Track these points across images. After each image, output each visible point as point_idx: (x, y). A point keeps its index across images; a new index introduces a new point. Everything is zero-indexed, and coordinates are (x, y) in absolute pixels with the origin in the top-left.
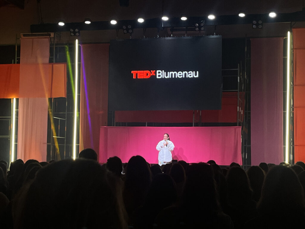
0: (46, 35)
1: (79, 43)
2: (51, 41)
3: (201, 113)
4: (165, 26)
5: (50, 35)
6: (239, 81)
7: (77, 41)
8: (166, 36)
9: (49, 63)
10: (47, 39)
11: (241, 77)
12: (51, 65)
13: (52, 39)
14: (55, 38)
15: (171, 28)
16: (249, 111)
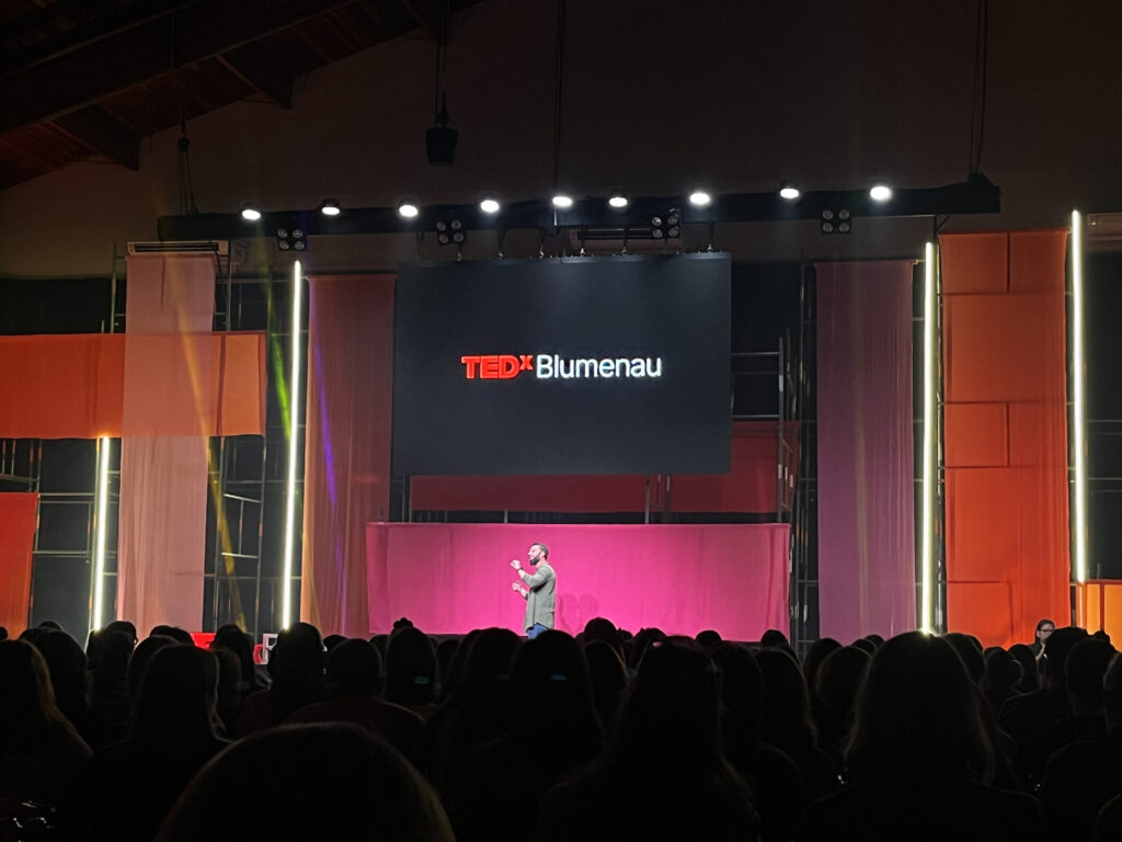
0: (204, 247)
1: (305, 272)
2: (219, 266)
3: (668, 483)
4: (562, 224)
5: (216, 248)
6: (781, 388)
7: (298, 265)
8: (564, 253)
9: (213, 330)
10: (209, 260)
11: (789, 376)
12: (219, 337)
13: (221, 258)
14: (232, 257)
15: (579, 230)
16: (812, 479)
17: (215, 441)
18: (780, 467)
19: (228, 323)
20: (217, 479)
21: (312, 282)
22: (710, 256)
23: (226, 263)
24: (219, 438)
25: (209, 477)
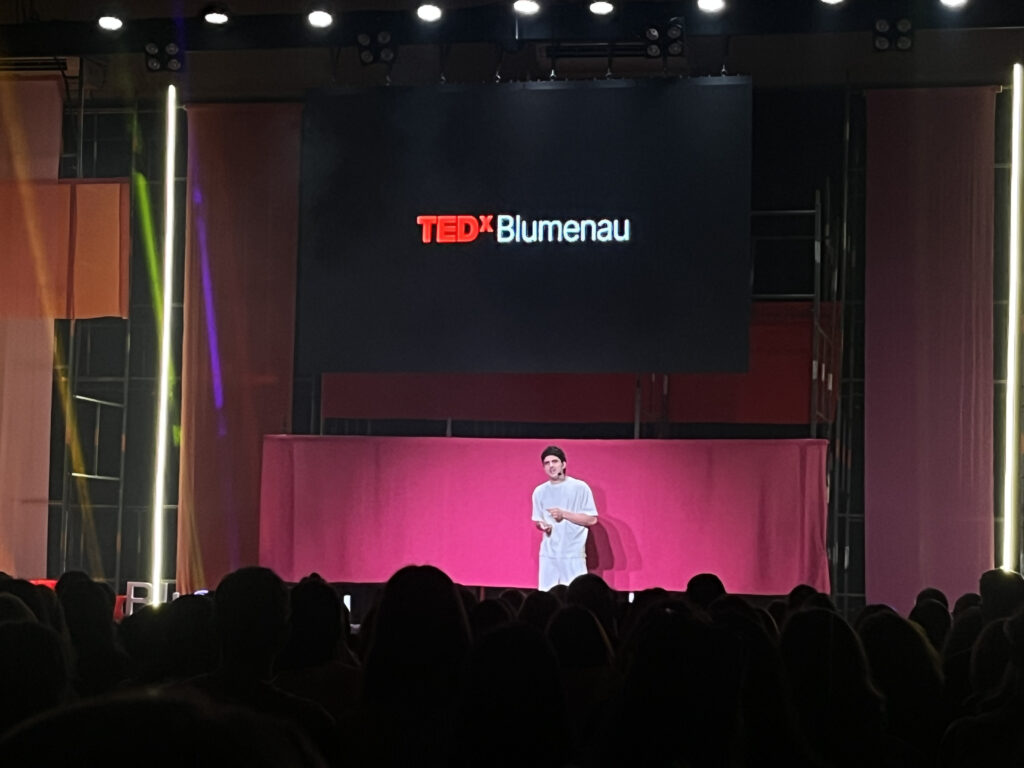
4: (525, 37)
5: (63, 66)
6: (818, 258)
7: (172, 91)
8: (528, 77)
9: (59, 177)
10: (53, 84)
11: (828, 242)
12: (67, 188)
13: (69, 81)
14: (85, 78)
15: (549, 44)
16: (858, 380)
17: (62, 326)
18: (815, 364)
19: (80, 168)
20: (66, 375)
21: (190, 112)
22: (723, 80)
23: (76, 87)
24: (67, 321)
25: (55, 373)
